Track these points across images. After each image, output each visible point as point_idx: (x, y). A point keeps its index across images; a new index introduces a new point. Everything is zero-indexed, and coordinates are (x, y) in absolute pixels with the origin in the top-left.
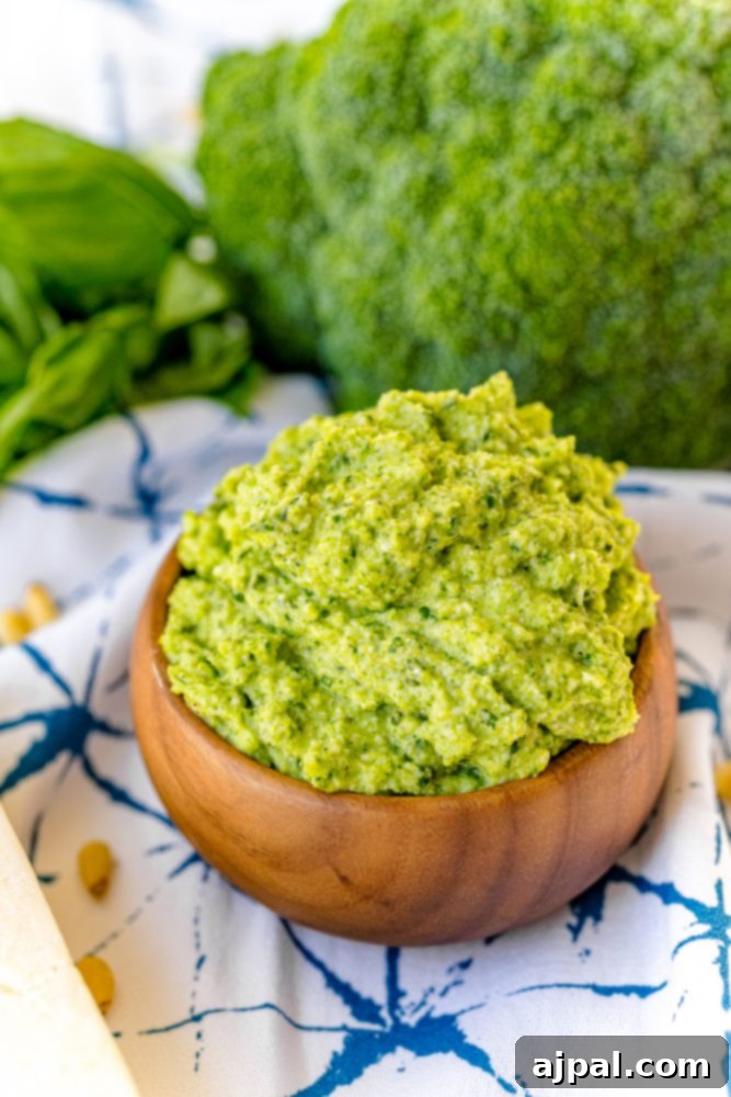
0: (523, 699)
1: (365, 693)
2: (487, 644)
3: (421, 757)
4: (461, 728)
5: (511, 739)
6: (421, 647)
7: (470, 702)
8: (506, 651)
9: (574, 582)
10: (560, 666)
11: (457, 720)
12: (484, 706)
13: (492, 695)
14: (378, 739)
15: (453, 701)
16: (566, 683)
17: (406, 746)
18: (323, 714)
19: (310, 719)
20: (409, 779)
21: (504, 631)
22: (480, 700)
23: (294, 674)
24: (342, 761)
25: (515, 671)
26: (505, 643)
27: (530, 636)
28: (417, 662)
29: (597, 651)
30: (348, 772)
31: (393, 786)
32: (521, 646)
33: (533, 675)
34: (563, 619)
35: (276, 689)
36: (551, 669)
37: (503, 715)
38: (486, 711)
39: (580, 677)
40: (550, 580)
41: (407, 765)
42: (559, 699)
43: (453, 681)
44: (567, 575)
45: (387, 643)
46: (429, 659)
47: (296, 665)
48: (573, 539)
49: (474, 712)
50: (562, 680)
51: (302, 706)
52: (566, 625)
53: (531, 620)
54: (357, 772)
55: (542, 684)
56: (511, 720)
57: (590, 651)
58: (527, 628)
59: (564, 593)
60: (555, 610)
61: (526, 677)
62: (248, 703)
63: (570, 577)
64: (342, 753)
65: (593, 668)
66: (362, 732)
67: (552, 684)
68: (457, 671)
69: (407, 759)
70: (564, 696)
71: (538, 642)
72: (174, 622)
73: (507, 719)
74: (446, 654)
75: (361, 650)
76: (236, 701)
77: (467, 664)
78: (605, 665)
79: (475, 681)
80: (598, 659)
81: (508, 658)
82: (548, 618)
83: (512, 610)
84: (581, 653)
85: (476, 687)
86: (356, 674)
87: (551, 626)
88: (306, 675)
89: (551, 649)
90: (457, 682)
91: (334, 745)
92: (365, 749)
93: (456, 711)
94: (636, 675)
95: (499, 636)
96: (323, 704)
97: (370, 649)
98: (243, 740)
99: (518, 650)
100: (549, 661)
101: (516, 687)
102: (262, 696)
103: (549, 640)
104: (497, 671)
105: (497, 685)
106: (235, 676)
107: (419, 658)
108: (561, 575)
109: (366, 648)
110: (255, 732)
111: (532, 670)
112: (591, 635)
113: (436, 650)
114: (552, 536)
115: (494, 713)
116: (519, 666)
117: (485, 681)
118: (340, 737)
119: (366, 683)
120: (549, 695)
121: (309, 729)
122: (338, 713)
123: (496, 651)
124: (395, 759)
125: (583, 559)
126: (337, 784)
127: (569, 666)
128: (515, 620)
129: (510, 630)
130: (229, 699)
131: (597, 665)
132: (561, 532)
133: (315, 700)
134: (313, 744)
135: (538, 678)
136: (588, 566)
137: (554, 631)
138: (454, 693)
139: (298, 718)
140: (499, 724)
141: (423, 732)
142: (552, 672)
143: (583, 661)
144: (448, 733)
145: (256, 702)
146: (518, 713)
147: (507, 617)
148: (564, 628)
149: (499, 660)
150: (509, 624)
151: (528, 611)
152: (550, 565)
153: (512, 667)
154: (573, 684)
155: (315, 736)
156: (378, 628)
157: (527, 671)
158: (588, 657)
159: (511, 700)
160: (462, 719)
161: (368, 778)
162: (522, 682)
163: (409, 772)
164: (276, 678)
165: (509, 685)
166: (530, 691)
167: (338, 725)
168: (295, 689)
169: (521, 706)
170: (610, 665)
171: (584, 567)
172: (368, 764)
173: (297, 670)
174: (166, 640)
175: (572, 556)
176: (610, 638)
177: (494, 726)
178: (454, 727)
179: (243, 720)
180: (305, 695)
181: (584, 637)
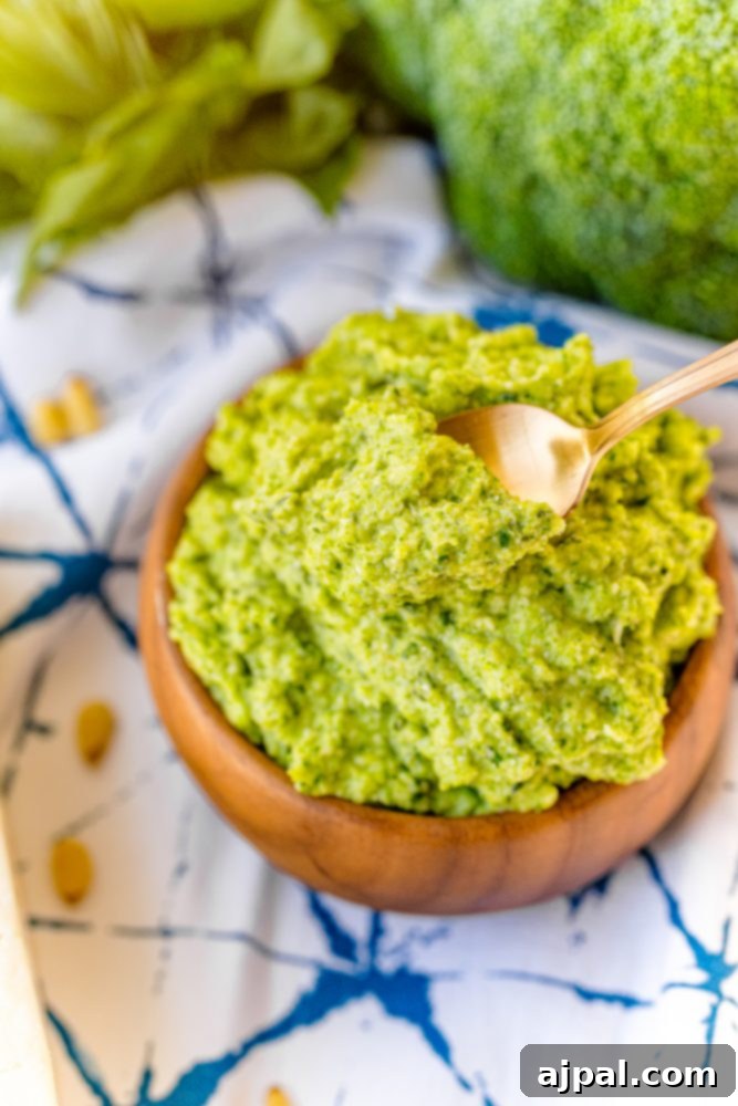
0: (534, 740)
1: (370, 690)
2: (502, 680)
3: (418, 770)
4: (462, 759)
5: (515, 779)
6: (436, 660)
7: (475, 736)
8: (522, 691)
9: (613, 616)
10: (581, 713)
11: (459, 751)
12: (490, 743)
13: (500, 733)
14: (377, 739)
15: (458, 730)
16: (584, 733)
17: (405, 755)
18: (322, 701)
19: (308, 703)
20: (402, 792)
21: (524, 668)
22: (487, 736)
23: (299, 651)
24: (333, 765)
25: (529, 714)
26: (522, 683)
27: (551, 677)
28: (429, 677)
29: (626, 699)
30: (338, 777)
31: (383, 797)
32: (541, 686)
33: (549, 720)
34: (593, 661)
35: (278, 666)
36: (569, 716)
37: (510, 756)
38: (492, 748)
39: (601, 728)
40: (585, 611)
41: (403, 776)
42: (574, 748)
43: (462, 708)
44: (605, 609)
45: (401, 645)
46: (441, 675)
47: (304, 637)
48: (621, 564)
49: (479, 747)
50: (580, 729)
51: (302, 689)
52: (594, 669)
53: (556, 657)
54: (348, 777)
55: (557, 730)
56: (517, 765)
57: (618, 698)
58: (551, 665)
59: (601, 628)
60: (584, 652)
61: (541, 721)
62: (246, 671)
63: (608, 612)
64: (334, 756)
65: (618, 720)
66: (361, 728)
67: (569, 731)
68: (469, 698)
69: (404, 768)
70: (580, 745)
71: (561, 682)
72: (186, 549)
73: (512, 762)
74: (460, 673)
75: (375, 645)
76: (234, 668)
77: (479, 690)
78: (631, 719)
79: (485, 716)
80: (625, 710)
81: (522, 699)
82: (575, 660)
83: (536, 641)
84: (607, 698)
85: (486, 721)
86: (366, 668)
87: (577, 667)
88: (312, 653)
89: (573, 690)
90: (467, 711)
91: (327, 745)
92: (361, 749)
93: (460, 742)
94: (670, 722)
95: (516, 674)
96: (326, 691)
97: (384, 646)
98: (235, 713)
99: (535, 690)
100: (569, 705)
101: (529, 728)
102: (261, 666)
103: (573, 681)
104: (510, 709)
105: (508, 724)
106: (237, 641)
107: (432, 674)
108: (598, 609)
109: (380, 646)
110: (248, 708)
111: (548, 715)
112: (622, 681)
113: (451, 666)
114: (594, 565)
115: (501, 752)
116: (534, 709)
117: (496, 718)
118: (336, 735)
119: (375, 679)
120: (562, 742)
121: (305, 716)
122: (340, 702)
123: (511, 690)
124: (391, 765)
125: (626, 592)
126: (323, 789)
127: (591, 716)
128: (539, 654)
129: (531, 668)
130: (226, 665)
131: (622, 717)
132: (607, 560)
133: (317, 684)
134: (307, 734)
135: (553, 723)
136: (631, 602)
137: (580, 673)
138: (461, 722)
139: (294, 702)
140: (503, 765)
141: (425, 747)
142: (570, 720)
143: (607, 708)
144: (448, 761)
145: (256, 671)
146: (526, 758)
147: (531, 650)
148: (592, 672)
149: (513, 700)
150: (531, 660)
151: (555, 647)
152: (588, 594)
153: (526, 709)
154: (591, 734)
155: (310, 726)
156: (396, 624)
157: (542, 714)
158: (615, 704)
159: (521, 740)
160: (465, 752)
161: (357, 787)
162: (536, 724)
163: (403, 784)
164: (279, 651)
165: (521, 724)
166: (542, 734)
167: (337, 719)
168: (298, 670)
169: (532, 747)
170: (637, 719)
171: (626, 603)
172: (362, 769)
173: (304, 645)
174: (176, 569)
175: (615, 588)
176: (646, 680)
177: (497, 765)
178: (455, 757)
179: (239, 691)
180: (308, 675)
181: (615, 682)
